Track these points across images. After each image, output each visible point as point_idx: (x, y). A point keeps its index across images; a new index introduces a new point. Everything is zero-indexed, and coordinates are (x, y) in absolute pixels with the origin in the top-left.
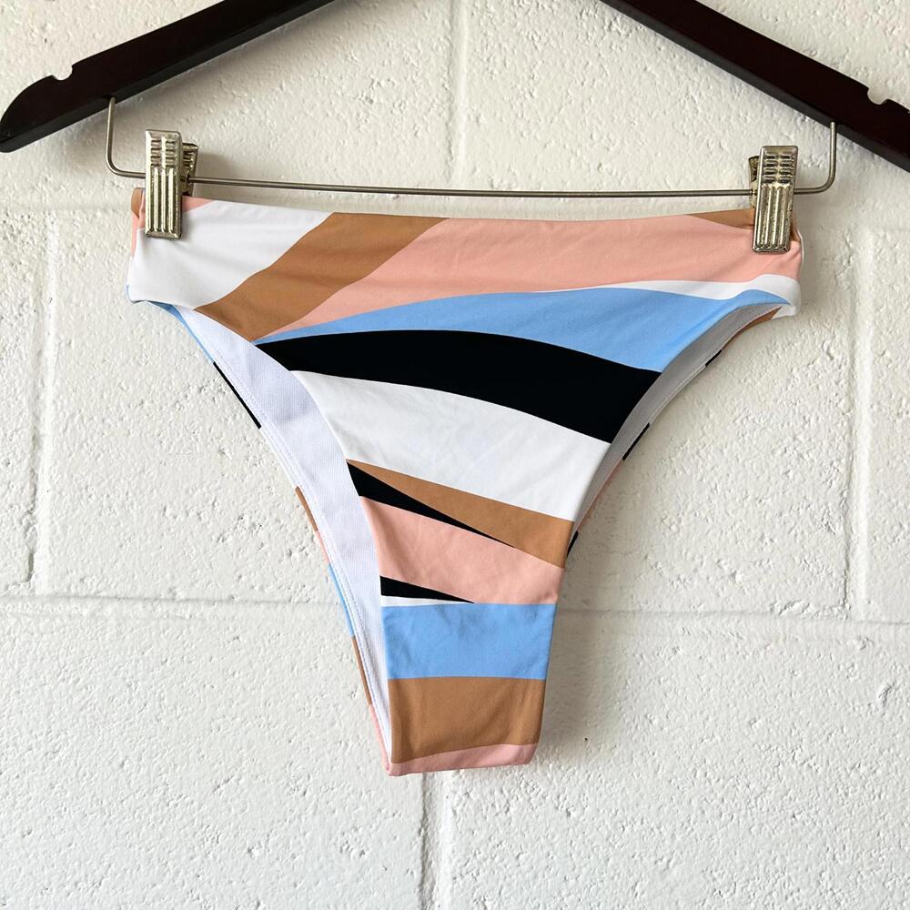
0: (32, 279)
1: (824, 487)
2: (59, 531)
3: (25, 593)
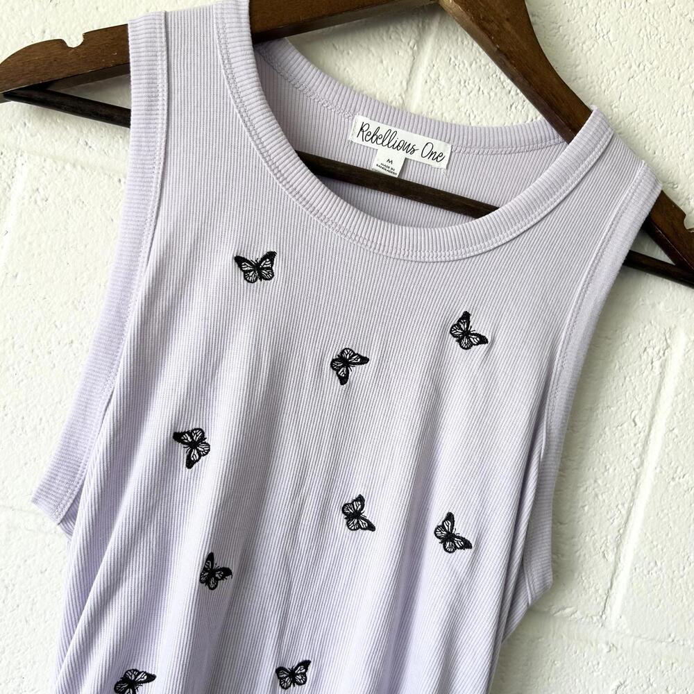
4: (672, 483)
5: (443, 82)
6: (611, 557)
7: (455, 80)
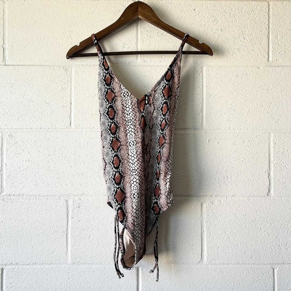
0: (70, 77)
2: (75, 118)
3: (70, 128)
4: (210, 97)
5: (143, 32)
6: (201, 115)
7: (146, 31)
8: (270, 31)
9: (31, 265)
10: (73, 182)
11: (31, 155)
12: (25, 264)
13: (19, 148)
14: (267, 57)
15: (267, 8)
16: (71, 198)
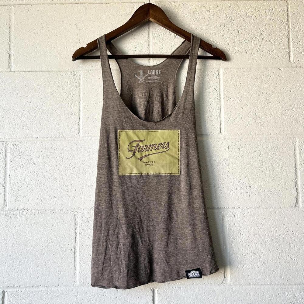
0: (78, 83)
1: (216, 113)
2: (84, 125)
3: (78, 136)
4: (228, 101)
5: (156, 34)
6: (219, 120)
7: (158, 33)
8: (289, 30)
9: (35, 287)
10: (82, 194)
11: (37, 166)
12: (29, 286)
13: (24, 158)
14: (288, 57)
15: (286, 8)
16: (79, 213)
